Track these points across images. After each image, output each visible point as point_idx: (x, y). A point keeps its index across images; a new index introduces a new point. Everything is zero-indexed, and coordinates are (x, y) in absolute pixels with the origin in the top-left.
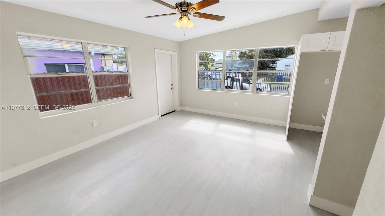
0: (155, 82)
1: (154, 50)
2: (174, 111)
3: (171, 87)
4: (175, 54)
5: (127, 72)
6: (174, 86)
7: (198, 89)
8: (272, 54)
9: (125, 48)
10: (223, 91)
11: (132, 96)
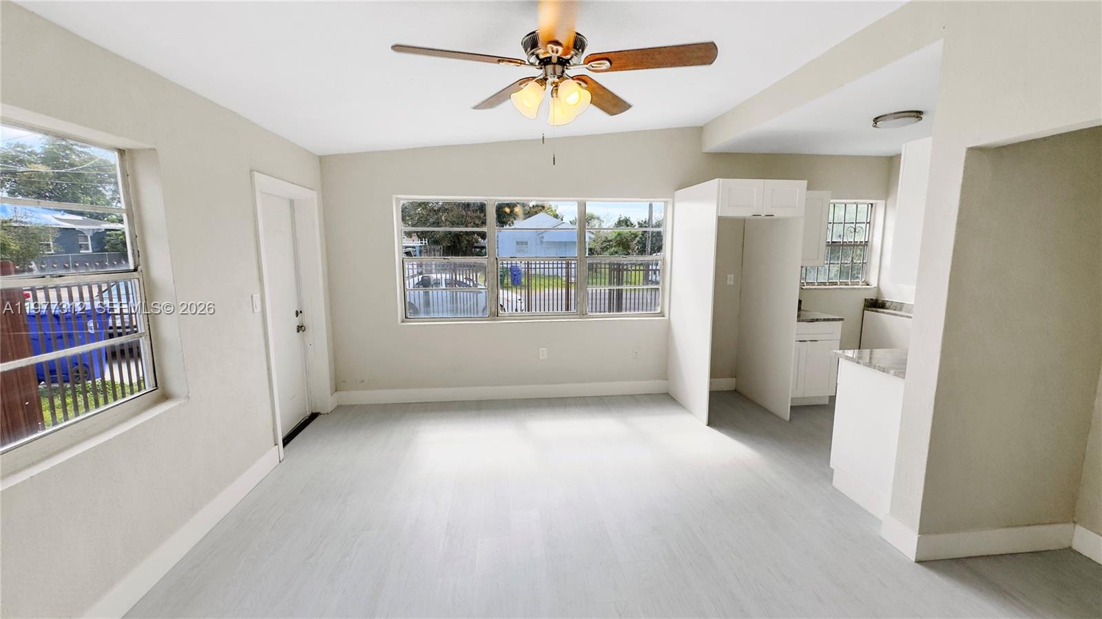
0: (258, 310)
1: (252, 177)
2: (314, 416)
3: (296, 322)
4: (309, 197)
5: (135, 270)
6: (307, 320)
7: (403, 322)
8: (480, 213)
9: (121, 152)
10: (495, 320)
11: (163, 388)
